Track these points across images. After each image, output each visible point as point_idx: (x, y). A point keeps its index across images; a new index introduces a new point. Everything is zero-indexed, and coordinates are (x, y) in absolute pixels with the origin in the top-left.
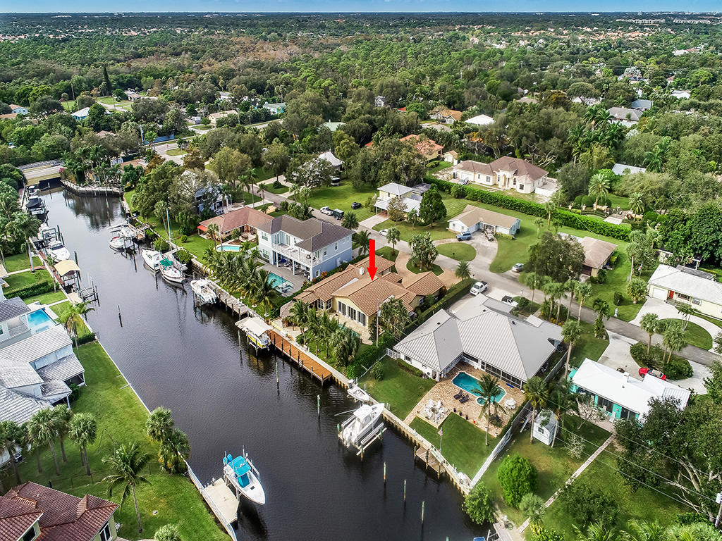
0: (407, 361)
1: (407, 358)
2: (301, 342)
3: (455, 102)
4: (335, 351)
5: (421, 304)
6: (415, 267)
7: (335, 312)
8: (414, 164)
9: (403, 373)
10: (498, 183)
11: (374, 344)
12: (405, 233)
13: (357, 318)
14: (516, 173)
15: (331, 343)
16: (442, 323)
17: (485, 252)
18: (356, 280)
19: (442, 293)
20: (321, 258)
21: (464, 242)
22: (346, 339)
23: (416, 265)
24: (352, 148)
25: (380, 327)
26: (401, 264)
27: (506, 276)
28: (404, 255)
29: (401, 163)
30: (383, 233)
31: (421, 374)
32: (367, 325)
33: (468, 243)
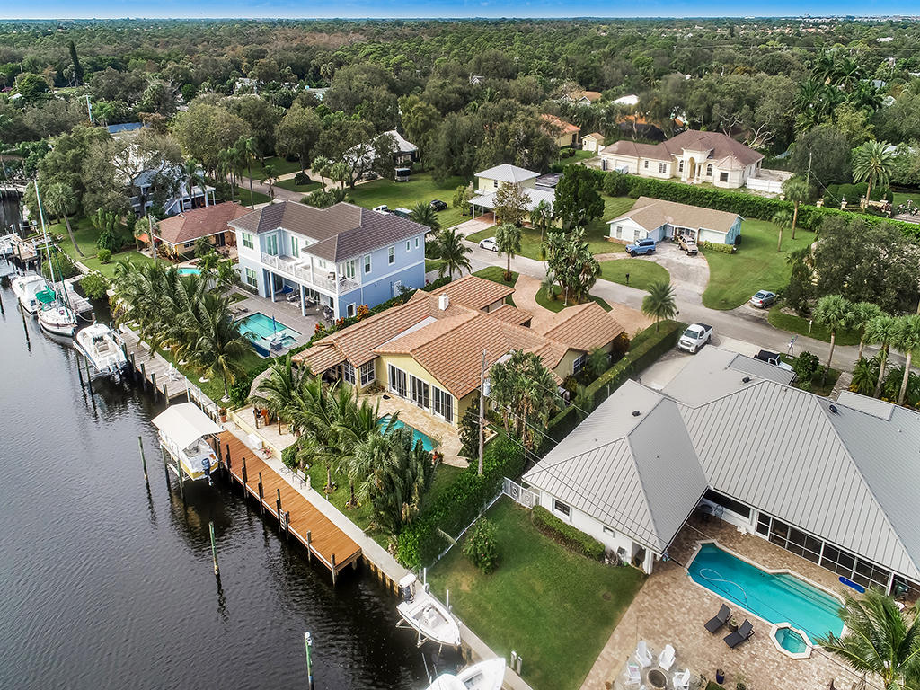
0: (558, 514)
1: (559, 505)
2: (292, 462)
3: (590, 81)
4: (362, 493)
5: (576, 370)
6: (552, 299)
7: (383, 389)
8: (539, 136)
9: (550, 547)
10: (679, 174)
11: (473, 470)
12: (528, 244)
13: (431, 403)
14: (711, 155)
15: (354, 469)
16: (644, 411)
17: (687, 275)
18: (430, 320)
19: (619, 346)
20: (358, 279)
21: (641, 258)
22: (395, 459)
23: (555, 297)
24: (431, 118)
25: (487, 423)
26: (525, 295)
27: (741, 315)
28: (530, 279)
29: (516, 134)
30: (487, 245)
31: (601, 553)
32: (456, 419)
33: (651, 259)
